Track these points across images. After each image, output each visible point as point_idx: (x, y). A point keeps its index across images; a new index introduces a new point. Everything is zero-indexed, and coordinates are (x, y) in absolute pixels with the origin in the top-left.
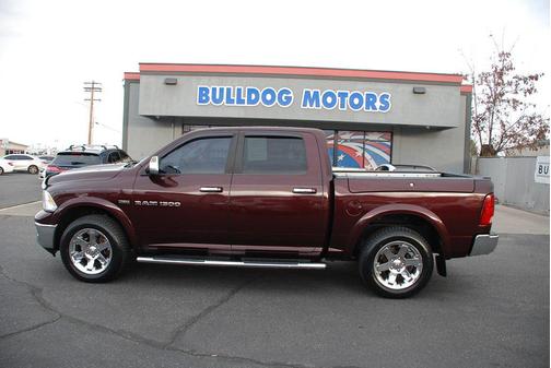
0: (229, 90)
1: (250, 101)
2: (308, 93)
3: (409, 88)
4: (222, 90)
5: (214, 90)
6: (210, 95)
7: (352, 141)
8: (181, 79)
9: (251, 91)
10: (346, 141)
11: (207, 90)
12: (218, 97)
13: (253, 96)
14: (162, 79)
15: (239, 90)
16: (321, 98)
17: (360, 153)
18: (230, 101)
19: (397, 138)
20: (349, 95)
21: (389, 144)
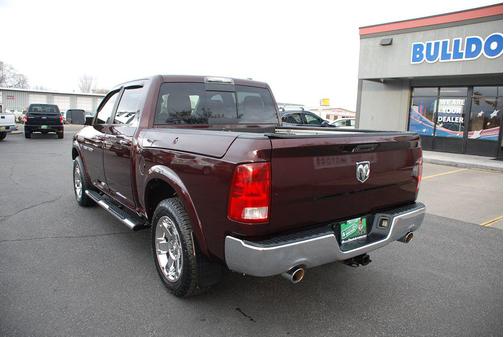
0: (445, 44)
1: (469, 54)
4: (437, 44)
5: (429, 45)
6: (424, 52)
8: (396, 39)
9: (470, 42)
11: (421, 47)
12: (432, 53)
13: (474, 47)
14: (379, 40)
15: (457, 42)
18: (445, 56)
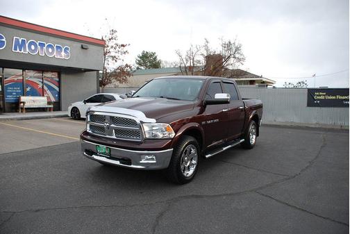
2: (17, 40)
3: (79, 45)
7: (35, 77)
10: (31, 77)
16: (27, 45)
17: (40, 86)
19: (63, 76)
20: (46, 45)
21: (57, 79)
